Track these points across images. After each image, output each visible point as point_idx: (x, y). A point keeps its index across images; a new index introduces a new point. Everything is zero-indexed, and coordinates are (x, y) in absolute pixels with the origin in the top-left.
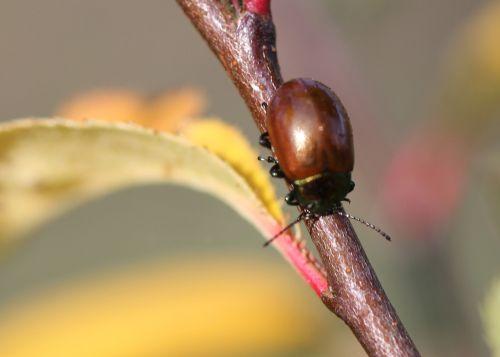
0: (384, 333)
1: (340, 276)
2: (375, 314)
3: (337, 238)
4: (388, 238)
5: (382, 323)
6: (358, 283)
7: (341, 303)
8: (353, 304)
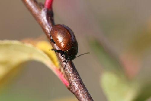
0: (83, 96)
1: (71, 80)
2: (80, 90)
3: (70, 70)
4: (89, 53)
5: (82, 93)
6: (76, 82)
7: (71, 88)
8: (75, 88)
